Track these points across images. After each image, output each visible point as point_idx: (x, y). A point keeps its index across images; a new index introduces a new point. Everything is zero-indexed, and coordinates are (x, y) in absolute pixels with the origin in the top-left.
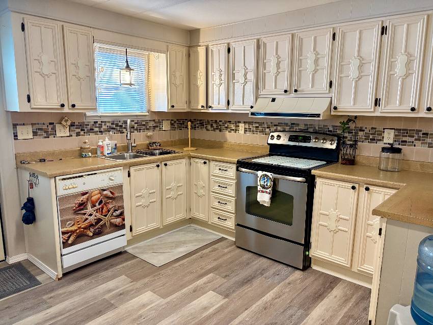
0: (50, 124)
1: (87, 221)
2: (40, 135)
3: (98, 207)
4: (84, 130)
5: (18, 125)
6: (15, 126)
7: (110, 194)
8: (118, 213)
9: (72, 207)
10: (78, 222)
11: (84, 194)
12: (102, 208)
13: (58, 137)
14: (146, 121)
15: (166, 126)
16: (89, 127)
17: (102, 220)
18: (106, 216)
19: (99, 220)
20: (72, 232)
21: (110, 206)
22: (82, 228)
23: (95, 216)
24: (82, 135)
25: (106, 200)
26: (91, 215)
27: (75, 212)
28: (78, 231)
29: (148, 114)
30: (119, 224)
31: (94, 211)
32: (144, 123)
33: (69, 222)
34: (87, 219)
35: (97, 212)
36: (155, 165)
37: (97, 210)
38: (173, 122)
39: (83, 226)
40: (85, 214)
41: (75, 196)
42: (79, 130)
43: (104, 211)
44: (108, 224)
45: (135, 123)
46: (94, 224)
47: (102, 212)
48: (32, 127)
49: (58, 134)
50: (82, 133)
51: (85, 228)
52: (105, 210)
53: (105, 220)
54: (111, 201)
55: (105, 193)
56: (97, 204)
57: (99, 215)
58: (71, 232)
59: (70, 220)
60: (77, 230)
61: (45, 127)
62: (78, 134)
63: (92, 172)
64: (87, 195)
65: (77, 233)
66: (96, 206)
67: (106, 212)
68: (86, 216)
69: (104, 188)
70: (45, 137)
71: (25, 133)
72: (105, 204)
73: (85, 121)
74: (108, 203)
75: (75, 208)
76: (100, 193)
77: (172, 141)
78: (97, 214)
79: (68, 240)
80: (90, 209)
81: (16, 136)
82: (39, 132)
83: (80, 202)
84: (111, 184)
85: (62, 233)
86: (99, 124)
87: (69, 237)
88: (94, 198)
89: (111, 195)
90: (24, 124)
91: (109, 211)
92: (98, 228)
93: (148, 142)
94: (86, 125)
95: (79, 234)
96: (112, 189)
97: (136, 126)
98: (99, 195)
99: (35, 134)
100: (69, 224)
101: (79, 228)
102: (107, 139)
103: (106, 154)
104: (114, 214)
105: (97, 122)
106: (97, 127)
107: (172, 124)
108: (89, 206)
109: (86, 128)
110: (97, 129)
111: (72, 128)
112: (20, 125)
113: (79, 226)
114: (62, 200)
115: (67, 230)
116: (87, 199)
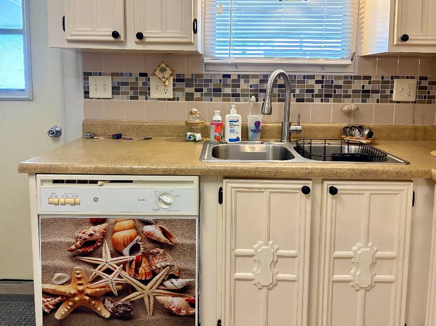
0: (142, 75)
1: (100, 283)
2: (123, 93)
3: (127, 257)
4: (201, 90)
5: (90, 74)
6: (87, 75)
7: (159, 234)
8: (178, 283)
9: (70, 244)
10: (79, 279)
11: (96, 222)
12: (138, 264)
13: (152, 99)
14: (346, 77)
15: (403, 90)
16: (211, 86)
17: (134, 290)
18: (146, 282)
19: (127, 289)
20: (66, 297)
21: (158, 263)
22: (87, 295)
23: (120, 277)
24: (198, 99)
25: (148, 245)
26: (109, 271)
27: (74, 256)
28: (77, 299)
29: (349, 62)
30: (180, 310)
31: (118, 265)
32: (341, 82)
33: (59, 274)
34: (98, 278)
35: (124, 269)
36: (299, 185)
37: (125, 263)
38: (424, 83)
39: (89, 291)
40: (95, 266)
41: (78, 222)
42: (192, 90)
43: (141, 270)
44: (149, 304)
45: (317, 82)
46: (116, 293)
47: (137, 271)
48: (112, 80)
49: (154, 94)
50: (197, 95)
51: (93, 297)
52: (144, 268)
53: (144, 292)
54: (161, 251)
55: (147, 229)
56: (126, 251)
57: (127, 277)
58: (62, 296)
59: (61, 270)
60: (75, 295)
61: (132, 80)
62: (189, 97)
63: (121, 177)
64: (104, 226)
65: (75, 302)
66: (122, 254)
67: (146, 274)
68: (97, 272)
69: (146, 218)
70: (132, 98)
71: (101, 88)
72: (146, 255)
73: (204, 72)
74: (154, 255)
75: (73, 247)
76: (135, 227)
77: (416, 129)
78: (123, 273)
79: (54, 311)
80: (106, 258)
81: (87, 93)
82: (123, 89)
83: (87, 237)
84: (164, 212)
85: (44, 293)
86: (233, 81)
87: (57, 306)
88: (120, 236)
89: (163, 239)
90: (100, 74)
91: (154, 274)
92: (124, 305)
93: (346, 125)
94: (206, 81)
95: (77, 305)
96: (168, 225)
97: (317, 87)
98: (132, 232)
99: (116, 90)
100: (59, 279)
101: (81, 292)
102: (233, 110)
103: (228, 141)
104: (168, 284)
105: (229, 76)
106: (228, 86)
107: (421, 88)
108: (107, 249)
109: (207, 86)
110: (228, 91)
111: (179, 85)
112: (96, 74)
113: (81, 288)
114: (47, 224)
115: (54, 290)
116: (104, 235)
